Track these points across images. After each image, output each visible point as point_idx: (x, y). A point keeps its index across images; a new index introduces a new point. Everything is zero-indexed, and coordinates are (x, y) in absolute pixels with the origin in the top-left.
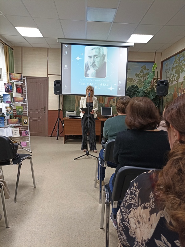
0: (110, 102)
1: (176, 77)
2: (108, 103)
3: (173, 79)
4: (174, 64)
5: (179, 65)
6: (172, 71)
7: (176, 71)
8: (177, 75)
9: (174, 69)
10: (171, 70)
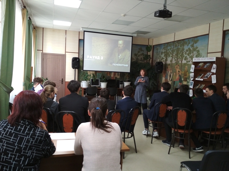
0: (115, 75)
1: (164, 60)
2: (114, 76)
3: (163, 60)
4: (163, 50)
5: (167, 52)
6: (162, 54)
7: (165, 55)
8: (165, 58)
9: (163, 54)
10: (160, 54)
